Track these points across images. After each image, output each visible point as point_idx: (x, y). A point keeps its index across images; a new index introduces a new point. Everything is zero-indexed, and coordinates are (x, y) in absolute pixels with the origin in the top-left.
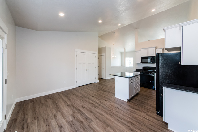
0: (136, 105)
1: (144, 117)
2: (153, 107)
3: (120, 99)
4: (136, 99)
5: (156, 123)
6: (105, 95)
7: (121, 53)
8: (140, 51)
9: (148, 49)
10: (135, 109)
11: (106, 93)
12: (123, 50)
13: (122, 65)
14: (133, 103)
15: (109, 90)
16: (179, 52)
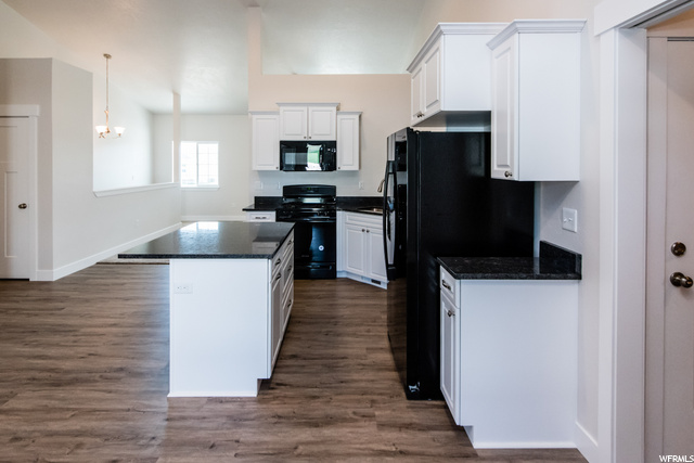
0: (310, 391)
1: (376, 447)
2: (378, 367)
3: (211, 400)
4: (294, 357)
5: (433, 451)
6: (78, 413)
7: (154, 116)
8: (277, 113)
9: (311, 108)
10: (316, 425)
11: (79, 392)
12: (165, 102)
13: (154, 179)
14: (290, 393)
15: (102, 363)
16: (481, 129)
